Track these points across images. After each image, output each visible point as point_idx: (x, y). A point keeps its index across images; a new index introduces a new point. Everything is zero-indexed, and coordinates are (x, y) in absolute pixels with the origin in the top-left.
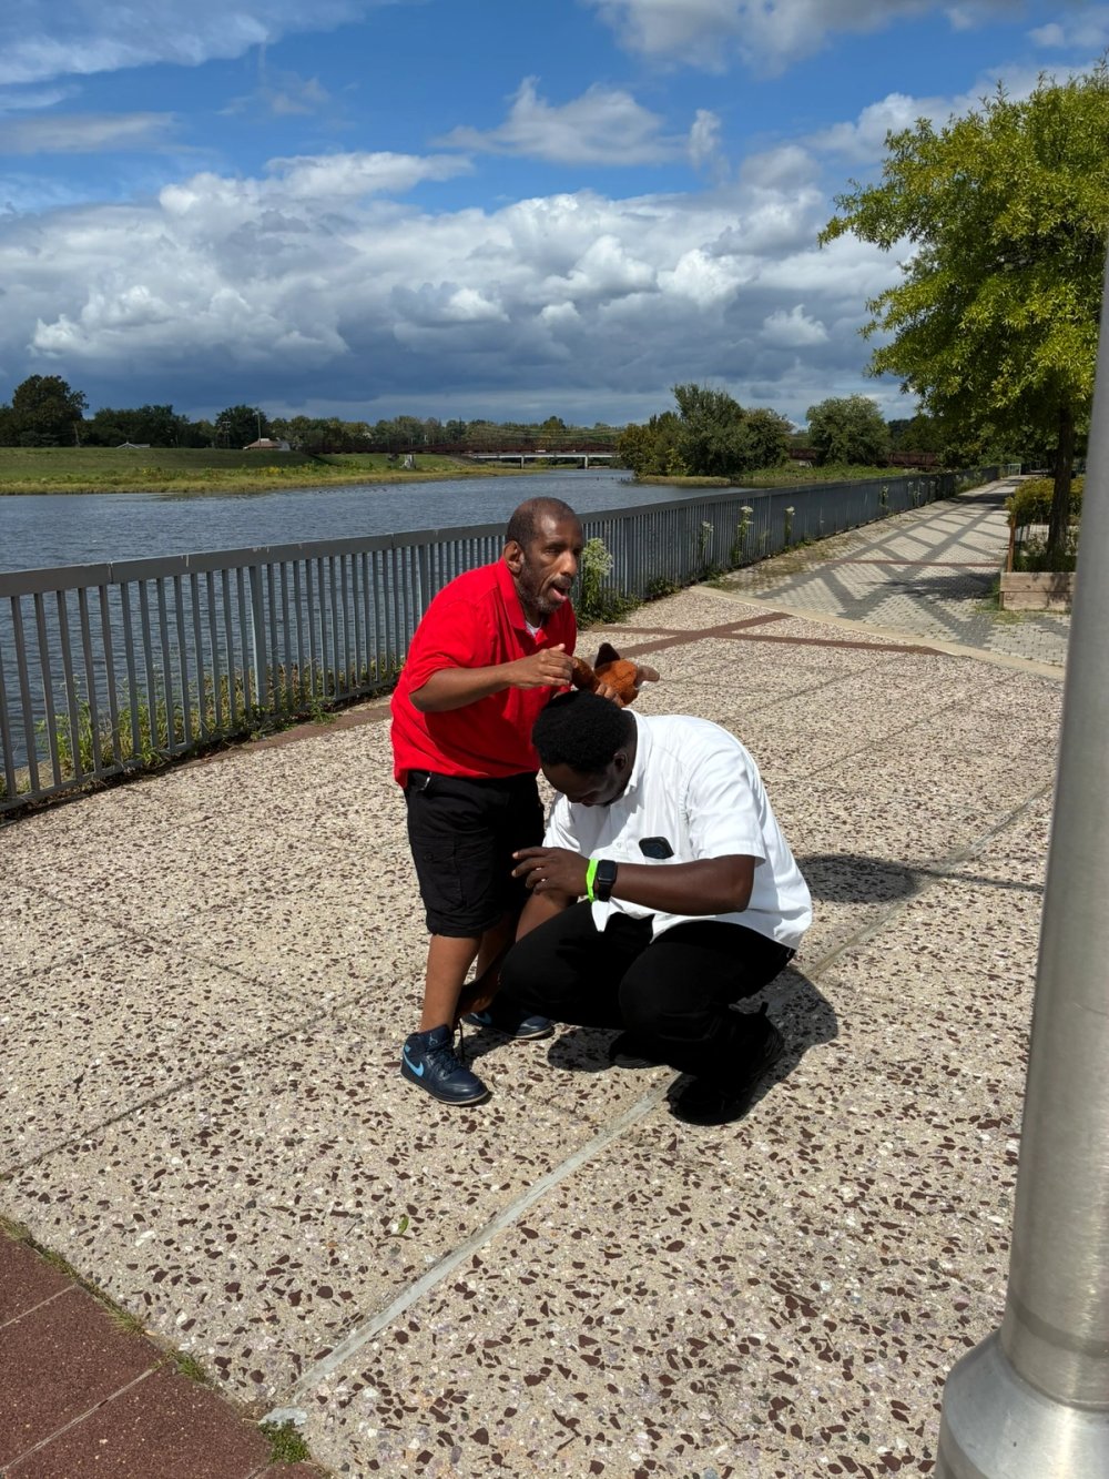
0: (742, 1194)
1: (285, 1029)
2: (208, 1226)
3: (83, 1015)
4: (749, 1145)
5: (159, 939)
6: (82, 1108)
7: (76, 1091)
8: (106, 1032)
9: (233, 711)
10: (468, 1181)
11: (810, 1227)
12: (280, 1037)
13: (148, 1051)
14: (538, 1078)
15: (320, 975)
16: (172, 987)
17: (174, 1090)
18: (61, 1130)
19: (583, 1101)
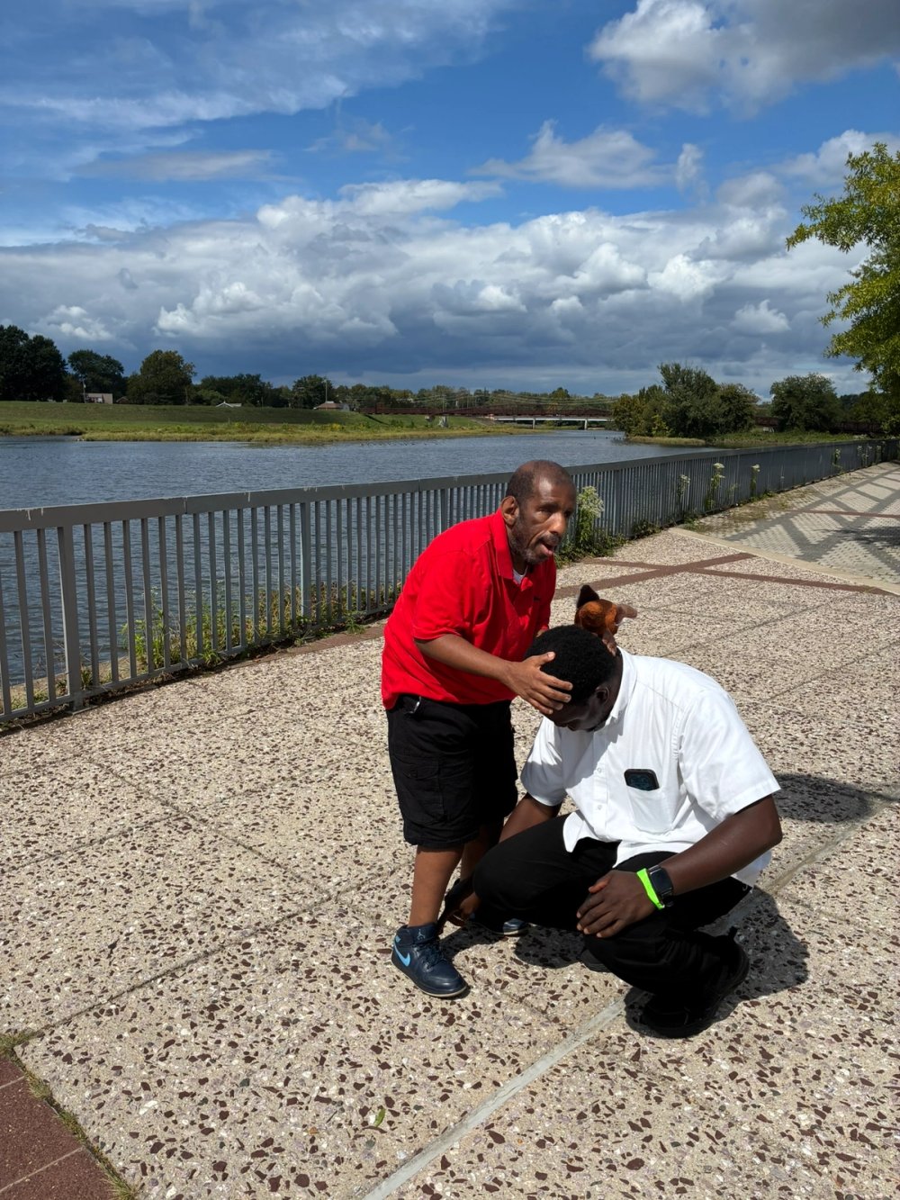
0: (701, 1114)
1: (294, 909)
2: (205, 1101)
3: (126, 884)
4: (710, 1062)
5: (198, 818)
6: (112, 973)
7: (109, 956)
8: (141, 902)
9: (281, 621)
10: (443, 1077)
11: (767, 1153)
12: (289, 917)
13: (175, 922)
14: (514, 976)
15: (329, 860)
16: (203, 863)
17: (193, 962)
18: (91, 993)
19: (554, 1002)
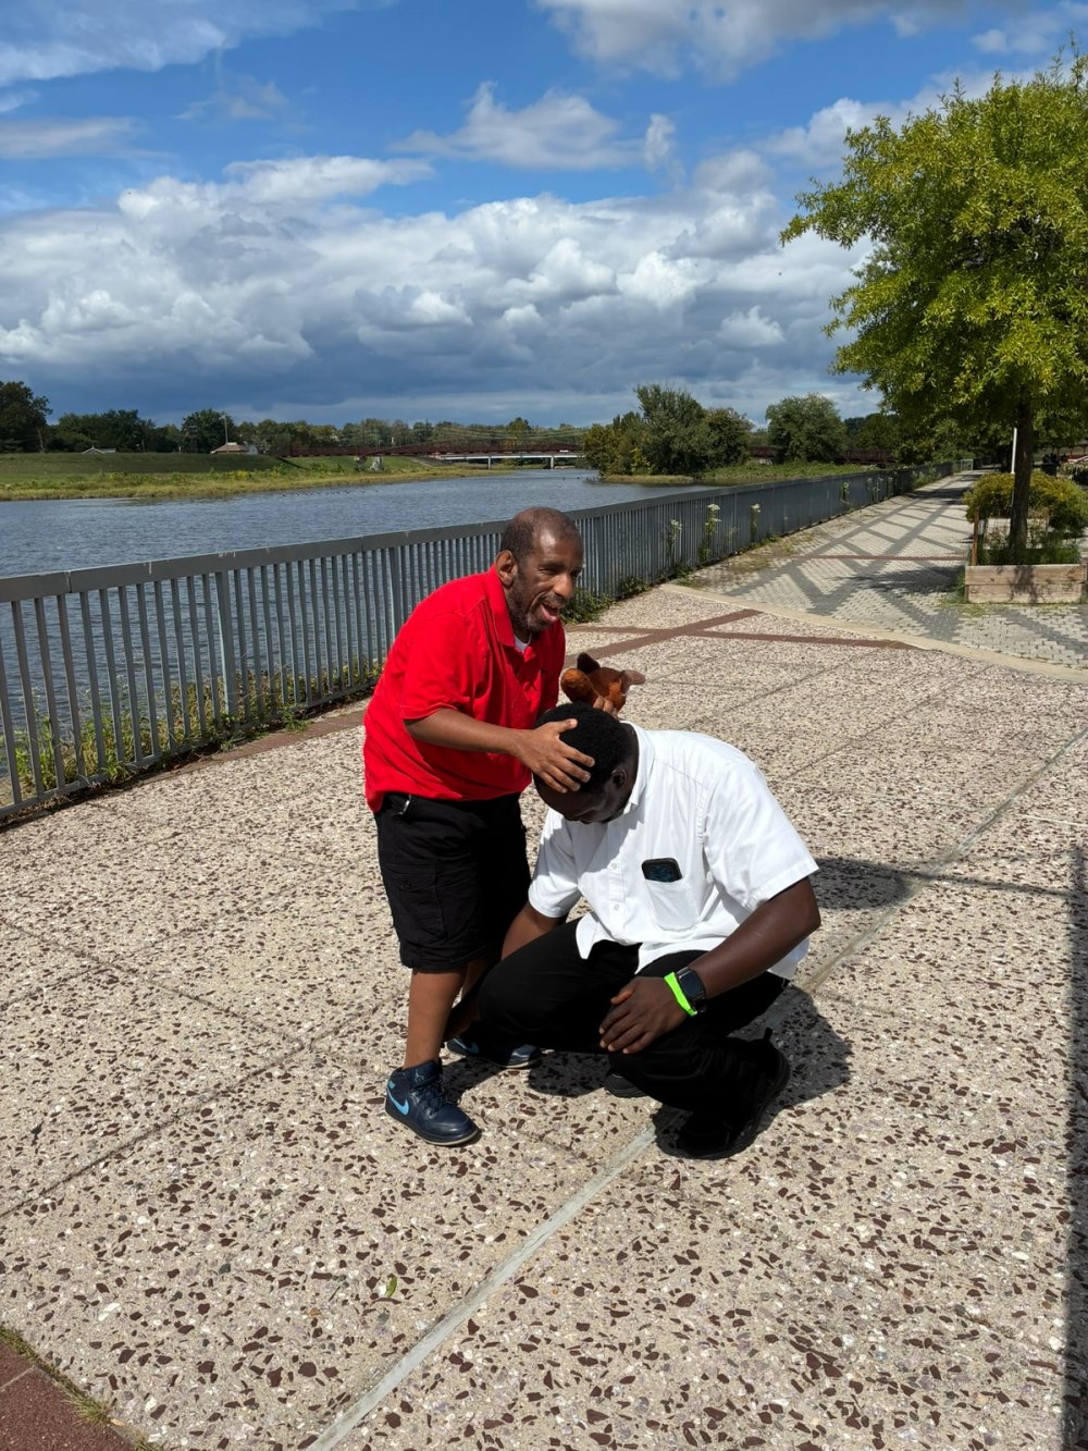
0: (752, 1237)
1: (261, 1064)
2: (178, 1295)
3: (43, 1056)
4: (757, 1180)
5: (125, 968)
6: (40, 1162)
7: (34, 1143)
8: (66, 1075)
9: (202, 721)
10: (460, 1233)
11: (827, 1272)
12: (255, 1074)
13: (113, 1094)
14: (531, 1112)
15: (297, 1003)
16: (139, 1022)
17: (141, 1138)
18: (17, 1188)
19: (580, 1136)
